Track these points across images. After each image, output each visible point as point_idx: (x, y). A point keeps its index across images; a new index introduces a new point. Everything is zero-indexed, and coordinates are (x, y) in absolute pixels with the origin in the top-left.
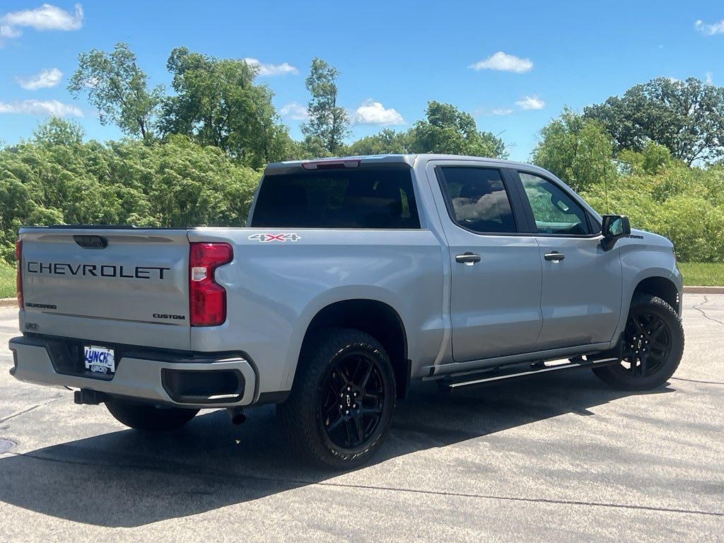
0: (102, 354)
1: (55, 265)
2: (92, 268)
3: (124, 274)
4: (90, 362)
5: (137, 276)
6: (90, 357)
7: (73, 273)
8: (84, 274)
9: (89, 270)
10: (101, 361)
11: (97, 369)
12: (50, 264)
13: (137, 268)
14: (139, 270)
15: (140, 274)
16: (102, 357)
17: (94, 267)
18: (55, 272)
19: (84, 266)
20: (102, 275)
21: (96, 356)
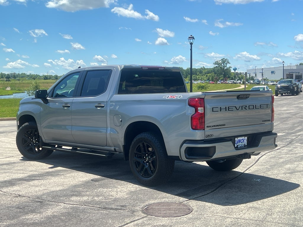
0: (242, 139)
1: (229, 107)
2: (245, 107)
3: (257, 108)
4: (237, 144)
5: (261, 108)
6: (237, 142)
7: (237, 110)
8: (242, 109)
9: (244, 108)
10: (241, 142)
11: (241, 146)
12: (226, 107)
13: (260, 105)
14: (261, 106)
15: (261, 107)
16: (242, 141)
17: (246, 106)
18: (229, 110)
19: (242, 106)
20: (249, 109)
21: (240, 141)
